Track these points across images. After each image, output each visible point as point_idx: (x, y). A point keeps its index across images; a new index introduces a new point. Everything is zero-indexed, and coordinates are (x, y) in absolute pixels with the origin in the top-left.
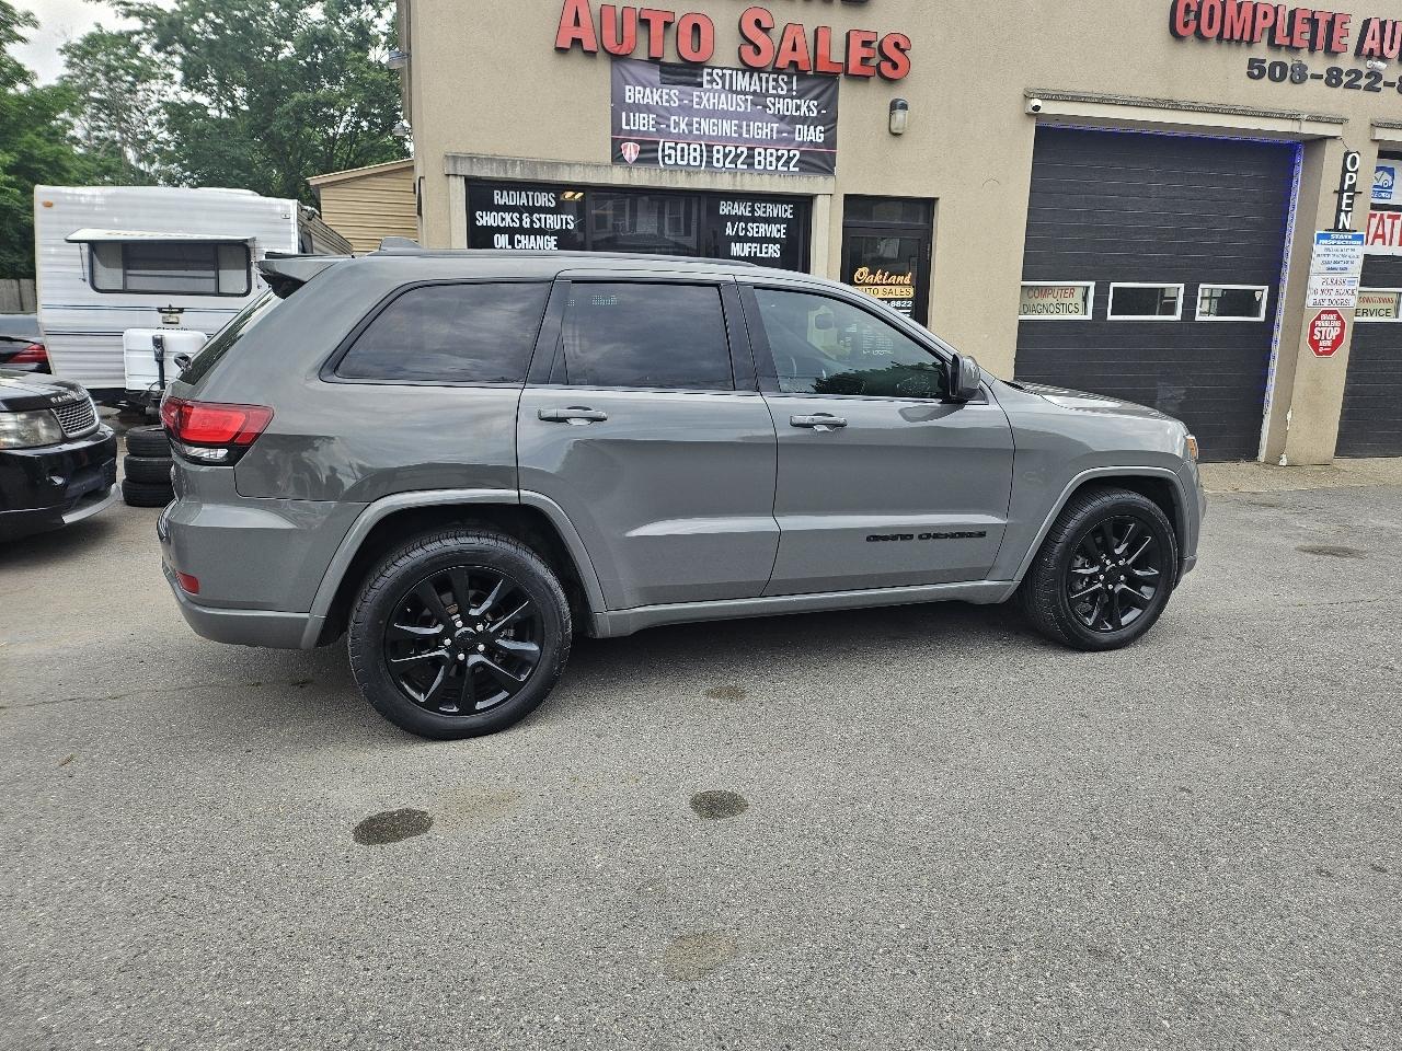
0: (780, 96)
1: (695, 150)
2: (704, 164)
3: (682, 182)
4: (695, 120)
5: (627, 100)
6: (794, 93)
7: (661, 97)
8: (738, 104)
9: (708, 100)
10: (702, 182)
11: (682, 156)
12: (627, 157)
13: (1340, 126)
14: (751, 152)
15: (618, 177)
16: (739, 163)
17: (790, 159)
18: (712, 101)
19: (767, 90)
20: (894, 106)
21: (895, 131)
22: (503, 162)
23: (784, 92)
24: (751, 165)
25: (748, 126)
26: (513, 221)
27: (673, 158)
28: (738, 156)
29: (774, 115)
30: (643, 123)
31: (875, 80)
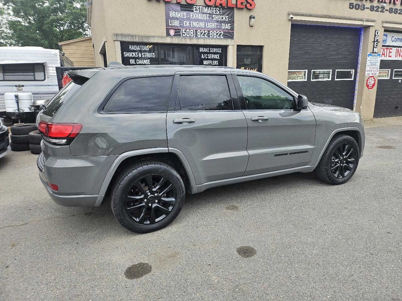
0: (217, 15)
1: (192, 31)
2: (195, 36)
3: (188, 42)
4: (191, 22)
5: (170, 16)
6: (221, 14)
7: (181, 15)
8: (204, 17)
9: (195, 16)
10: (195, 42)
11: (188, 34)
12: (171, 34)
13: (374, 23)
14: (209, 32)
15: (168, 40)
16: (205, 35)
17: (221, 34)
18: (196, 16)
19: (213, 13)
20: (251, 18)
21: (251, 25)
22: (132, 36)
23: (218, 13)
24: (209, 36)
25: (208, 24)
26: (136, 55)
27: (185, 34)
28: (205, 33)
29: (215, 20)
30: (176, 23)
31: (245, 9)
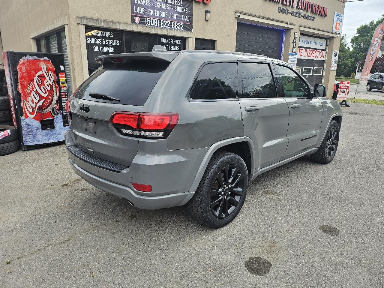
0: (178, 6)
1: (156, 21)
2: (158, 26)
3: (153, 31)
4: (155, 11)
5: (136, 3)
6: (182, 5)
7: (145, 2)
8: (167, 7)
9: (159, 5)
10: (158, 32)
11: (152, 23)
12: (136, 22)
13: (294, 26)
14: (171, 23)
15: (134, 28)
16: (168, 26)
17: (181, 26)
18: (160, 5)
19: (175, 3)
20: (207, 12)
21: (207, 20)
22: (97, 20)
23: (179, 5)
24: (171, 27)
25: (170, 14)
26: (99, 42)
27: (150, 23)
28: (167, 24)
29: (177, 11)
30: (140, 10)
31: (201, 4)
